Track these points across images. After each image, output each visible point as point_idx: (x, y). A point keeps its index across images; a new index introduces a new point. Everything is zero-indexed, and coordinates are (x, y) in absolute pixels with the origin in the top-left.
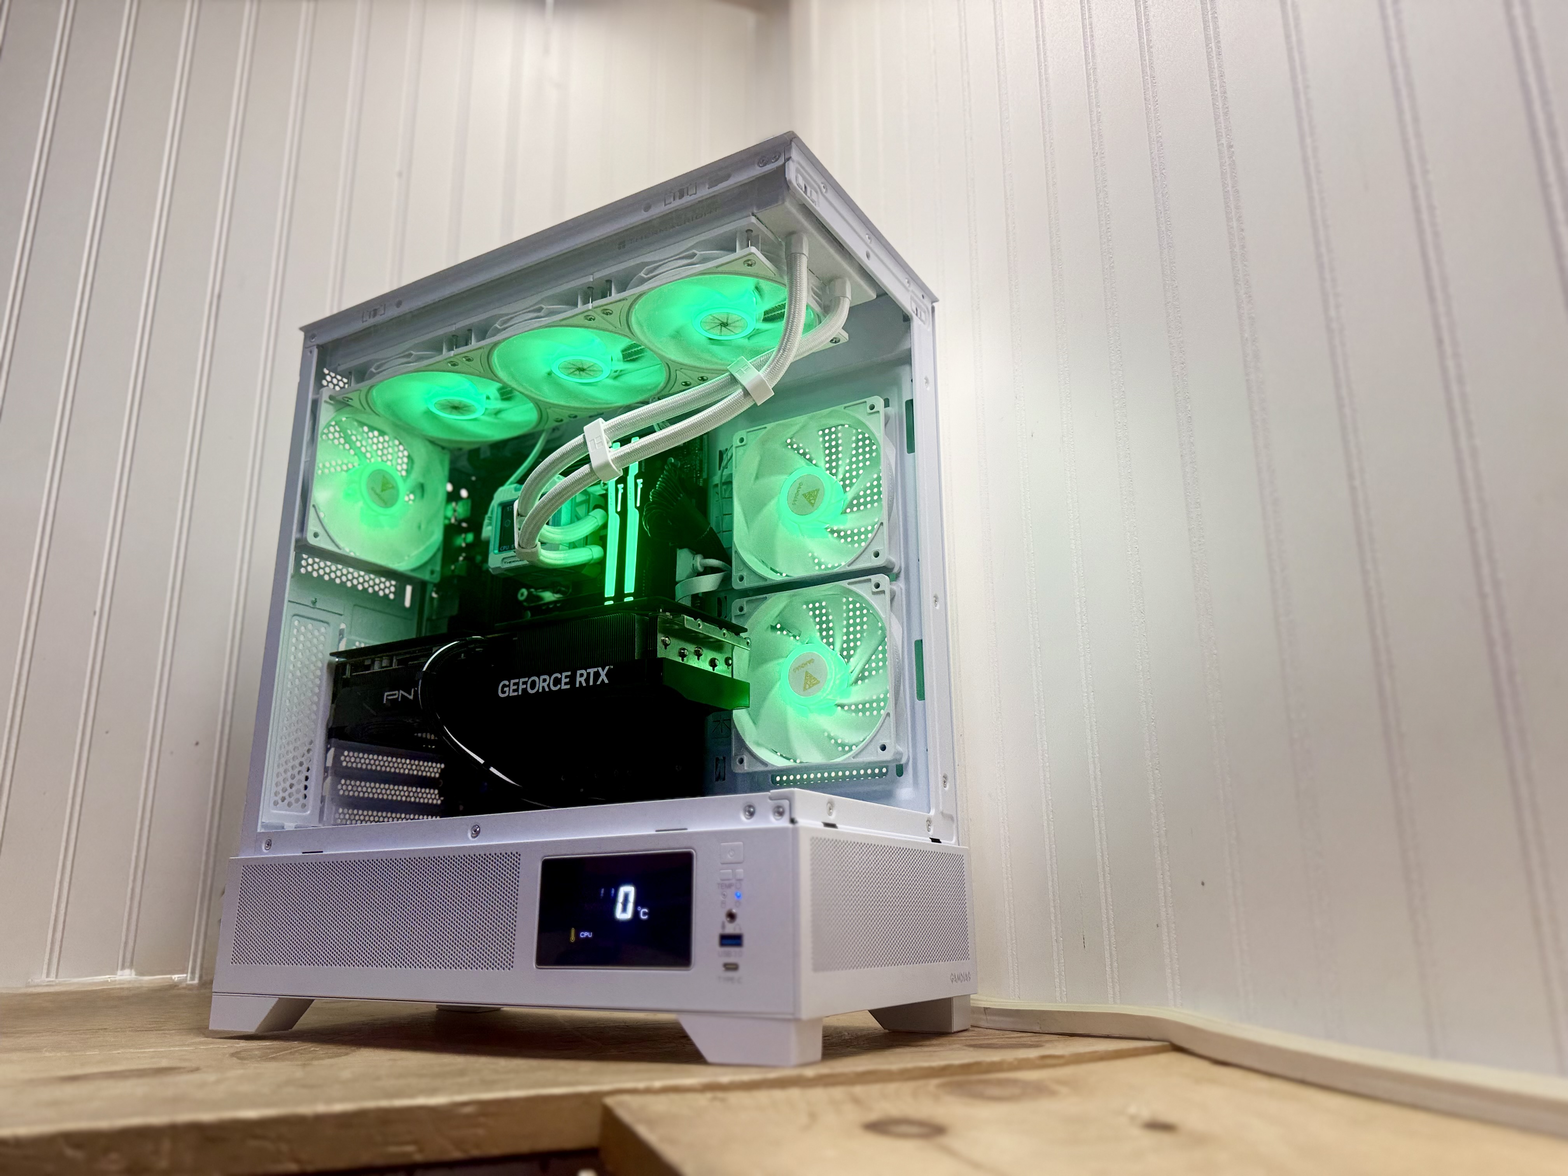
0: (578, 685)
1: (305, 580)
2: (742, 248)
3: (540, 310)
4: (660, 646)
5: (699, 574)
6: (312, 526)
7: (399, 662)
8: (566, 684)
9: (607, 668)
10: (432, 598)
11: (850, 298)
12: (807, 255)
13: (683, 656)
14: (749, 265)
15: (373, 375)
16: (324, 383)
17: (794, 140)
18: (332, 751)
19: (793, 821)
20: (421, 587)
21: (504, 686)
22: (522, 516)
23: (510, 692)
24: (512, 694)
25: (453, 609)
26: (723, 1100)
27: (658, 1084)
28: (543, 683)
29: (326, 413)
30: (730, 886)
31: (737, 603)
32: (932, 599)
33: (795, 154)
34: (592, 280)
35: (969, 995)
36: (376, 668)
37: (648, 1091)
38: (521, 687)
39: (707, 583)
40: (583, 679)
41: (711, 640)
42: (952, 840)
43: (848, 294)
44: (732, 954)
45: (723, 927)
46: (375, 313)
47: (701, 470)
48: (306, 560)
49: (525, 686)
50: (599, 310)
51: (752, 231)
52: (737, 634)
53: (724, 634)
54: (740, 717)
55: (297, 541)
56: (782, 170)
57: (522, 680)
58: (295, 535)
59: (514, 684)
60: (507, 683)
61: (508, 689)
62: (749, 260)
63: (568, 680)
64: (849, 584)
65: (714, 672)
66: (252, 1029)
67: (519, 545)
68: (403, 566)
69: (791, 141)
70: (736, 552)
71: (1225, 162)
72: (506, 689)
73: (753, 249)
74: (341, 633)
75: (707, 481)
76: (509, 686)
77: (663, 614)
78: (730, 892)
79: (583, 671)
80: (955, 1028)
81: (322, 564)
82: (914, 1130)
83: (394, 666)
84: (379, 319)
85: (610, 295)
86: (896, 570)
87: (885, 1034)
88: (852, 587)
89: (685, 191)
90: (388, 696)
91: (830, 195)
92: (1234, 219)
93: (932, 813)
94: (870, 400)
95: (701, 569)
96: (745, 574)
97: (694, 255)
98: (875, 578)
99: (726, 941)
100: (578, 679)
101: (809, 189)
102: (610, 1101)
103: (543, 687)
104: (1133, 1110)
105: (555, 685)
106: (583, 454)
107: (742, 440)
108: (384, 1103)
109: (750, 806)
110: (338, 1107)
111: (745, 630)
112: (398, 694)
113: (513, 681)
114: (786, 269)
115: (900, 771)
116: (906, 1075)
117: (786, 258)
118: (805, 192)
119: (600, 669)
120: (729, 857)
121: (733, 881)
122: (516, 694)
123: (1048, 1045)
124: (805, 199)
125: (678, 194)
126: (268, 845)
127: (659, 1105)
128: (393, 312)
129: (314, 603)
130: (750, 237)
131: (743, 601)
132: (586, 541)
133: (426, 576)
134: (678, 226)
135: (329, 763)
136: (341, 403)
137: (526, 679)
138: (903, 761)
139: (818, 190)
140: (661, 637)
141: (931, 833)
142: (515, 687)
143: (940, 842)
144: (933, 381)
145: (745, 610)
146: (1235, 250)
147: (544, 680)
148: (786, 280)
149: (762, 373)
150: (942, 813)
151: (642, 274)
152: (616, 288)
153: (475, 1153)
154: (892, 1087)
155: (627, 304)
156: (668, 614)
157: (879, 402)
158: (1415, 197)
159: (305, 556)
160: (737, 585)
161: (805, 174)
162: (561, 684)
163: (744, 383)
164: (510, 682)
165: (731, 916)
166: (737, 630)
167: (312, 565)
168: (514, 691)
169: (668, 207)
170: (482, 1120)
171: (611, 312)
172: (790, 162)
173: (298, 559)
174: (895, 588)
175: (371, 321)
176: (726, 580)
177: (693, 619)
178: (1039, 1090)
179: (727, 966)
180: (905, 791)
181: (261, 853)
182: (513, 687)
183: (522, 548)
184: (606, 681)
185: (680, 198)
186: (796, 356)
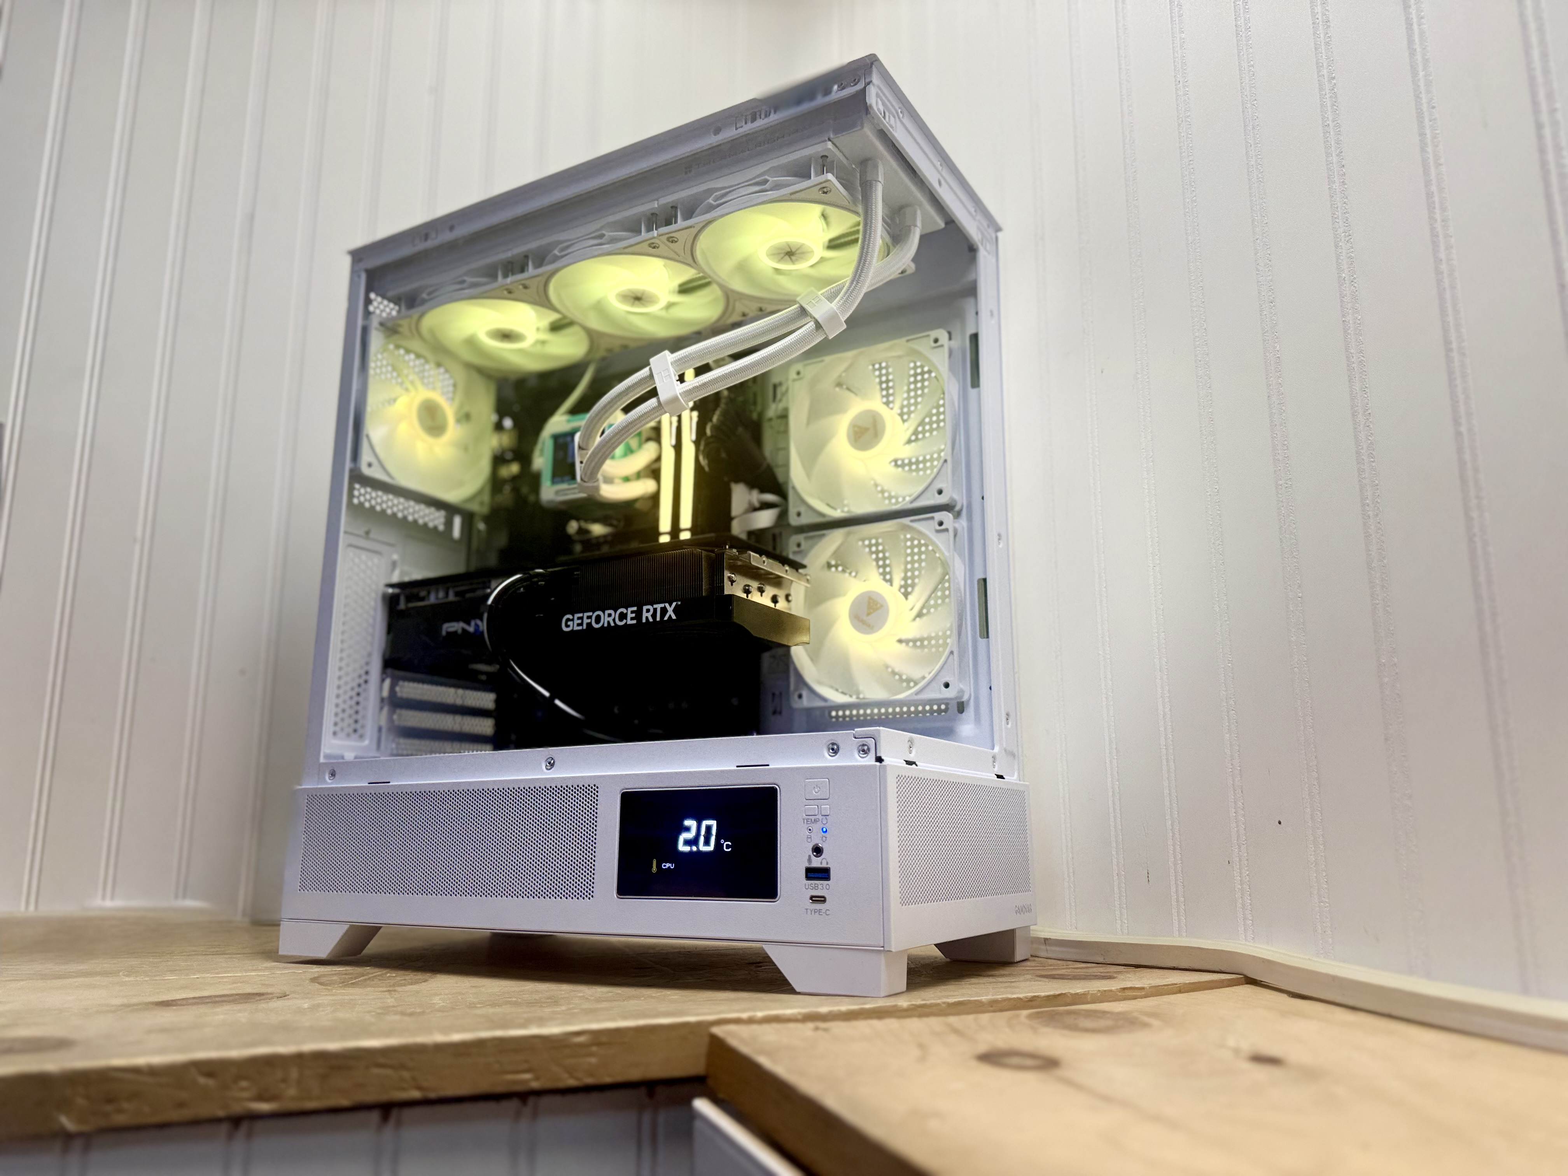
0: (644, 620)
1: (358, 510)
2: (817, 175)
3: (602, 236)
4: (727, 583)
5: (756, 509)
6: (366, 456)
7: (457, 594)
8: (632, 619)
9: (674, 604)
10: (479, 531)
11: (921, 227)
12: (882, 183)
13: (747, 591)
14: (824, 193)
15: (424, 302)
16: (371, 308)
17: (875, 63)
18: (388, 682)
19: (879, 760)
20: (469, 518)
21: (568, 620)
22: (583, 449)
23: (574, 626)
24: (577, 628)
25: (502, 540)
26: (826, 1030)
27: (760, 1014)
28: (608, 618)
29: (376, 340)
30: (816, 821)
31: (795, 539)
32: (996, 538)
33: (876, 78)
34: (656, 206)
35: (1029, 926)
36: (432, 599)
37: (751, 1021)
38: (586, 621)
39: (765, 519)
40: (649, 615)
41: (772, 576)
42: (1013, 776)
43: (919, 223)
44: (820, 887)
45: (810, 860)
46: (426, 237)
47: (755, 403)
48: (359, 490)
49: (589, 621)
50: (664, 238)
51: (827, 157)
52: (797, 570)
53: (787, 571)
54: (799, 654)
55: (351, 471)
56: (863, 91)
57: (586, 614)
58: (348, 465)
59: (579, 618)
60: (570, 616)
61: (572, 623)
62: (824, 188)
63: (634, 615)
64: (912, 521)
65: (776, 608)
66: (323, 955)
67: (582, 479)
68: (452, 496)
69: (872, 64)
70: (794, 488)
71: (1326, 94)
72: (569, 623)
73: (830, 176)
74: (394, 564)
75: (761, 415)
76: (573, 620)
77: (729, 551)
78: (816, 827)
79: (649, 607)
80: (1018, 957)
81: (374, 494)
82: (1029, 1062)
83: (451, 597)
84: (430, 244)
85: (676, 222)
86: (957, 508)
87: (947, 962)
88: (915, 525)
89: (758, 114)
90: (447, 628)
91: (906, 121)
92: (1333, 155)
93: (997, 749)
94: (934, 334)
95: (757, 505)
96: (802, 509)
97: (766, 181)
98: (938, 516)
99: (810, 875)
100: (645, 614)
101: (887, 114)
102: (716, 1030)
103: (609, 622)
104: (1231, 1042)
105: (621, 620)
106: (648, 387)
107: (798, 373)
108: (499, 1033)
109: (833, 744)
110: (456, 1037)
111: (804, 567)
112: (456, 627)
113: (577, 616)
114: (860, 198)
115: (961, 707)
116: (996, 1006)
117: (861, 186)
118: (884, 117)
119: (667, 605)
120: (814, 794)
121: (820, 817)
122: (580, 628)
123: (1121, 976)
124: (885, 125)
125: (749, 117)
126: (332, 774)
127: (769, 1034)
128: (447, 236)
129: (367, 533)
130: (825, 163)
131: (800, 538)
132: (639, 476)
133: (475, 507)
134: (748, 150)
135: (385, 693)
136: (390, 329)
137: (590, 614)
138: (965, 698)
139: (896, 116)
140: (727, 574)
141: (996, 769)
142: (580, 621)
143: (1004, 778)
144: (995, 314)
145: (803, 547)
146: (1334, 186)
147: (610, 615)
148: (860, 209)
149: (834, 305)
150: (1005, 750)
151: (711, 200)
152: (682, 214)
153: (589, 1081)
154: (985, 1018)
155: (694, 231)
156: (735, 550)
157: (942, 335)
158: (1540, 137)
159: (357, 486)
160: (794, 520)
161: (884, 98)
162: (626, 619)
163: (817, 317)
164: (573, 616)
165: (818, 851)
166: (796, 566)
167: (365, 496)
168: (578, 625)
169: (740, 130)
170: (594, 1049)
171: (676, 240)
172: (871, 85)
173: (351, 489)
174: (957, 525)
175: (421, 246)
176: (783, 516)
177: (758, 556)
178: (1129, 1022)
179: (814, 899)
180: (966, 727)
181: (326, 782)
182: (577, 622)
183: (585, 482)
184: (674, 617)
185: (752, 122)
186: (868, 287)
